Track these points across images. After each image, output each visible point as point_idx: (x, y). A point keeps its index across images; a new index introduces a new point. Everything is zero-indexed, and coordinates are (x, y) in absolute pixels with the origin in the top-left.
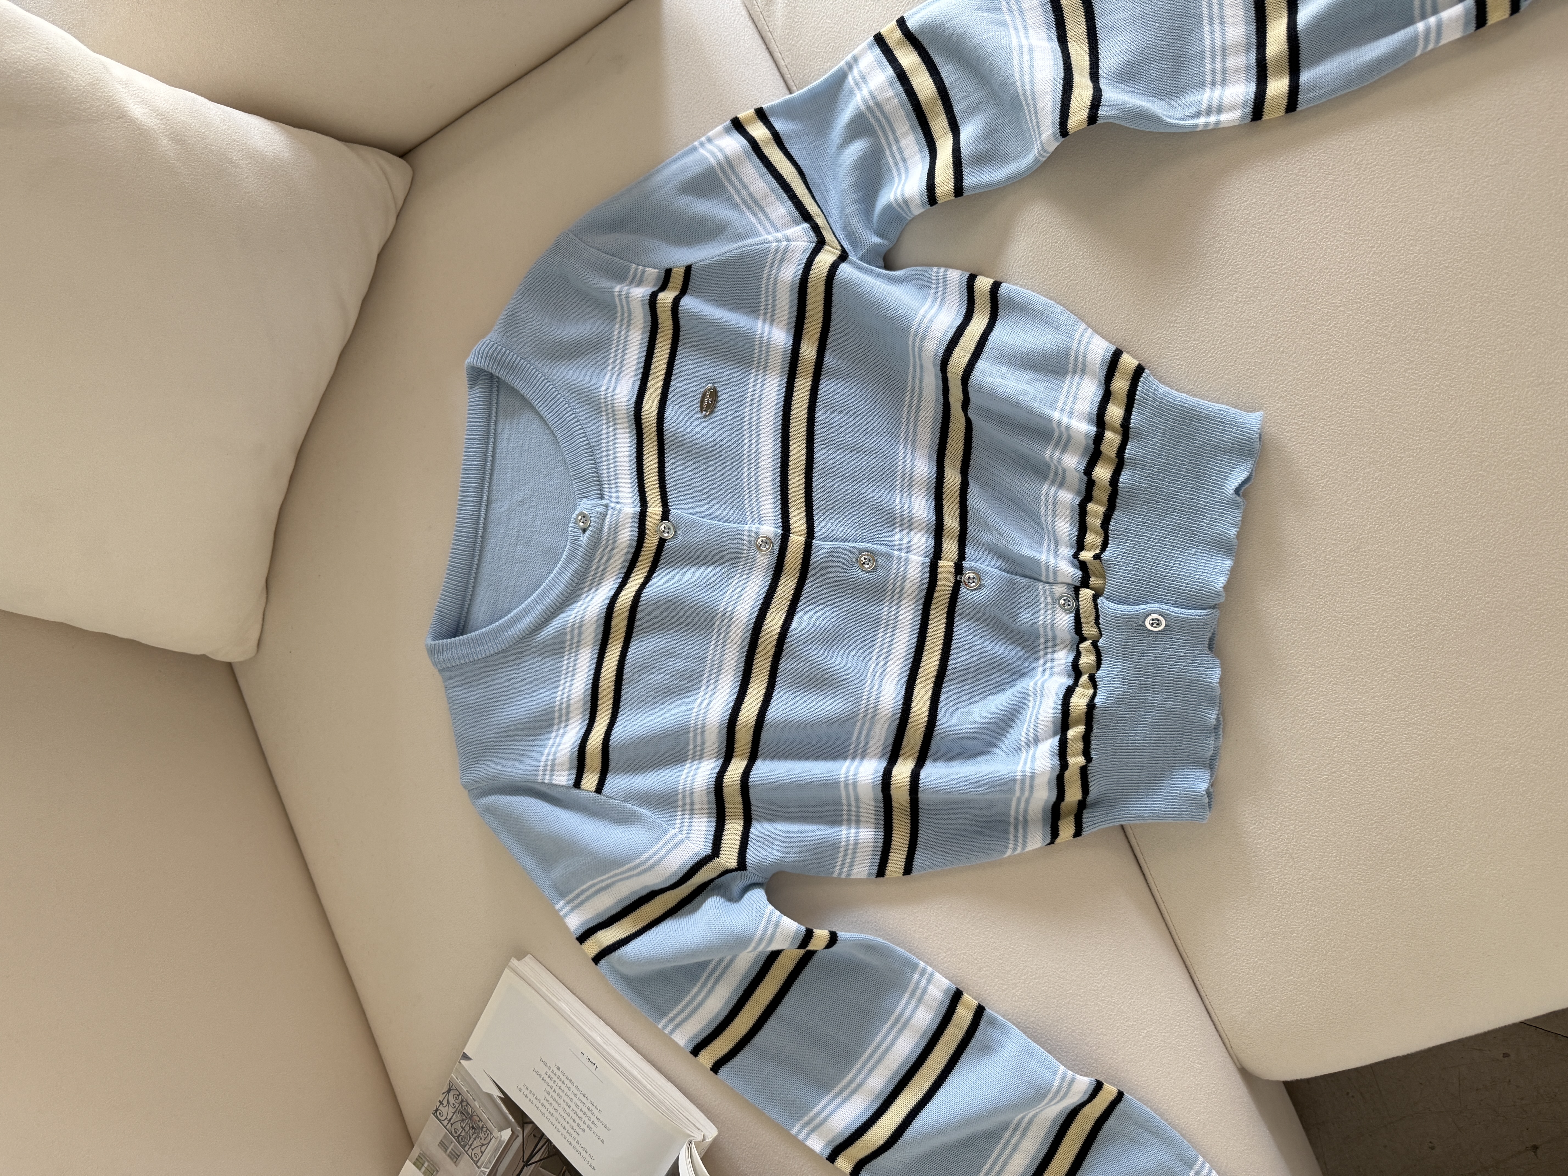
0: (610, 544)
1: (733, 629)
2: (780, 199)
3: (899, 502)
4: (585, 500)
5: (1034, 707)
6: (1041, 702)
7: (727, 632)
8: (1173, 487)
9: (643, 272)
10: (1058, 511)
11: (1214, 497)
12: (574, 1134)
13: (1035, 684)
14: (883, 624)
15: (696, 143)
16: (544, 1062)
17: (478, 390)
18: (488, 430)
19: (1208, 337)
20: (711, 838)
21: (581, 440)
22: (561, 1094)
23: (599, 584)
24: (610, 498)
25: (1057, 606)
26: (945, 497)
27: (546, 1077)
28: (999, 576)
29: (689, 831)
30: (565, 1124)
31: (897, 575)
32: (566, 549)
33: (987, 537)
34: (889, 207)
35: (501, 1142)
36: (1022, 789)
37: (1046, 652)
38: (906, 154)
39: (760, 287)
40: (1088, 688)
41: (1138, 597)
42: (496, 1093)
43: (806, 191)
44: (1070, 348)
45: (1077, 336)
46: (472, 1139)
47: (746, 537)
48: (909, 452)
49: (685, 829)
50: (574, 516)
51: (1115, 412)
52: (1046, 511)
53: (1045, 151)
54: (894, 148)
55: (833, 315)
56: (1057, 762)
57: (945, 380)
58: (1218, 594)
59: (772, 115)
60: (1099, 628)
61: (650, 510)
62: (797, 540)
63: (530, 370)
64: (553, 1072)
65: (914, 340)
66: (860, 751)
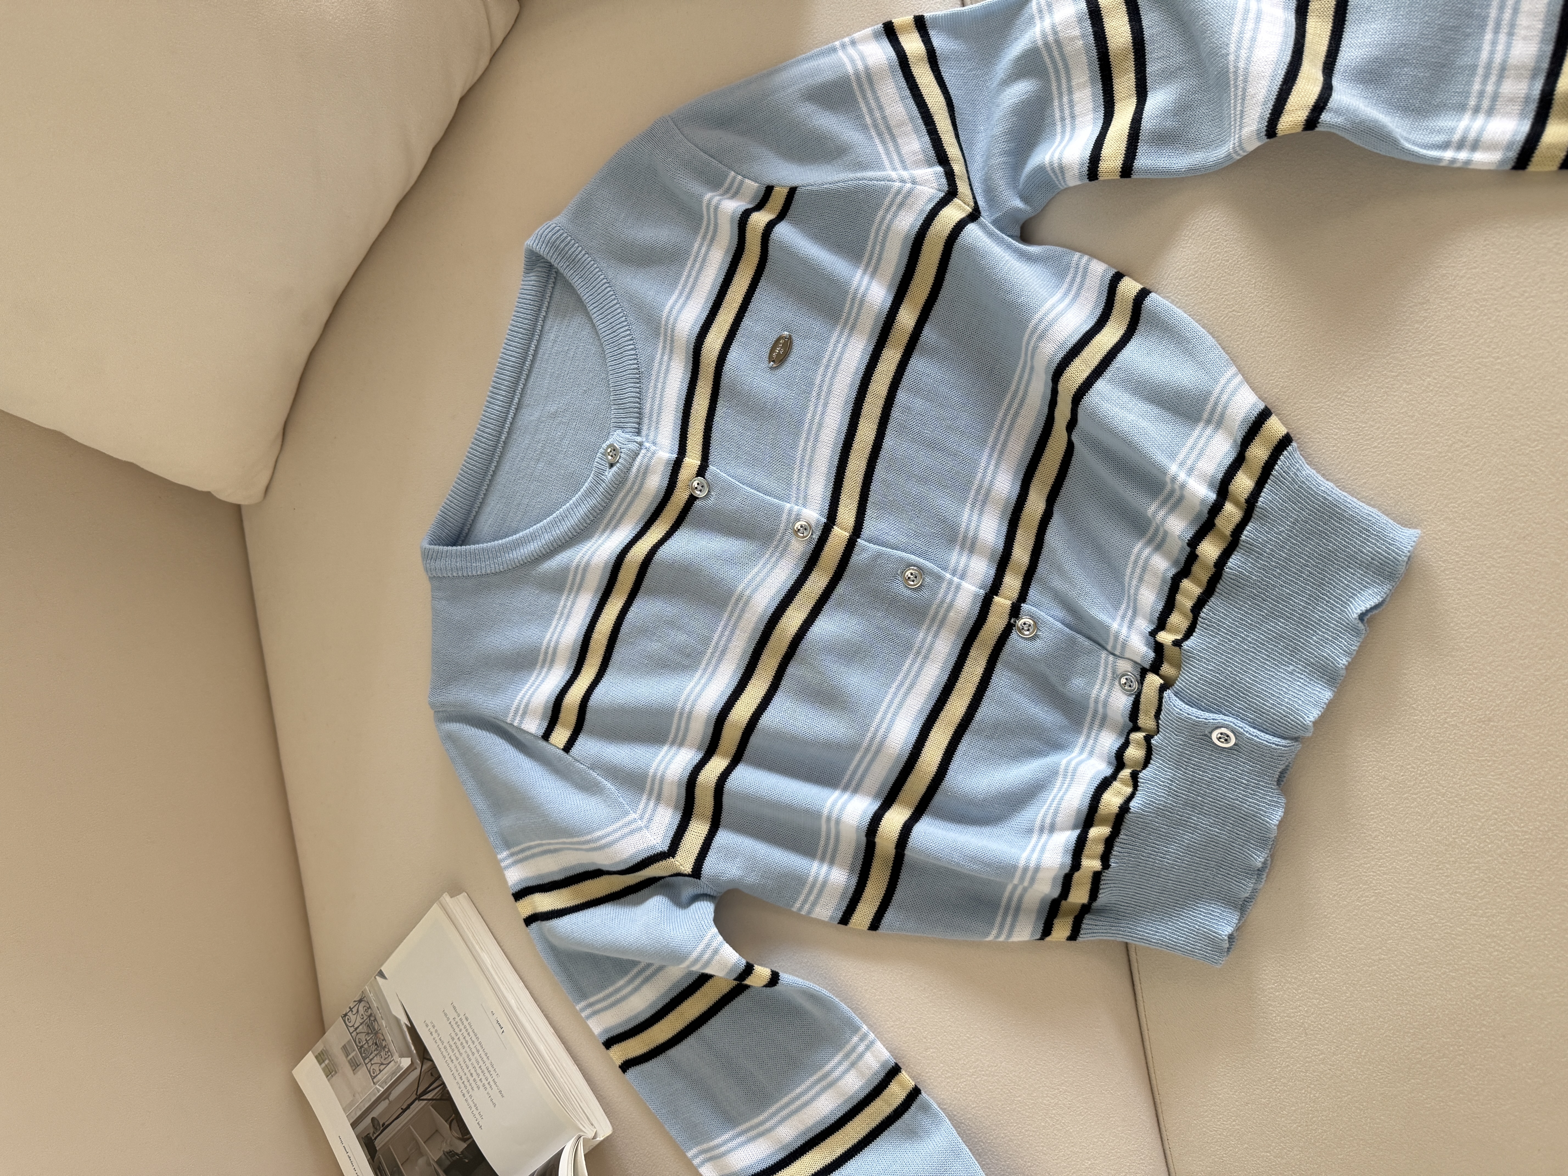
0: (636, 487)
1: (747, 615)
2: (916, 131)
3: (967, 517)
4: (619, 432)
5: (1060, 790)
6: (1069, 786)
7: (740, 617)
8: (1288, 588)
9: (741, 183)
10: (1146, 578)
11: (1332, 614)
12: (469, 1088)
13: (1069, 763)
14: (914, 651)
15: (837, 43)
16: (454, 1008)
17: (533, 277)
18: (535, 325)
19: (1380, 422)
20: (671, 834)
21: (631, 362)
22: (465, 1044)
23: (616, 527)
24: (647, 435)
25: (1117, 683)
26: (1022, 524)
27: (453, 1023)
28: (1060, 631)
29: (650, 820)
30: (462, 1074)
31: (942, 602)
32: (589, 481)
33: (1057, 583)
34: (1041, 170)
35: (399, 1068)
36: (1022, 879)
37: (1091, 728)
38: (1078, 109)
39: (868, 231)
40: (1127, 785)
41: (1212, 702)
42: (404, 1020)
43: (951, 128)
44: (1210, 393)
45: (1223, 381)
46: (373, 1055)
47: (785, 516)
48: (993, 462)
49: (647, 816)
50: (604, 446)
51: (1243, 483)
52: (1133, 573)
53: (1242, 149)
54: (1065, 99)
55: (946, 283)
56: (1068, 860)
57: (1055, 392)
58: (1305, 728)
59: (933, 28)
60: (1158, 723)
61: (687, 460)
62: (840, 534)
63: (592, 269)
64: (461, 1019)
65: (1031, 336)
66: (854, 783)
